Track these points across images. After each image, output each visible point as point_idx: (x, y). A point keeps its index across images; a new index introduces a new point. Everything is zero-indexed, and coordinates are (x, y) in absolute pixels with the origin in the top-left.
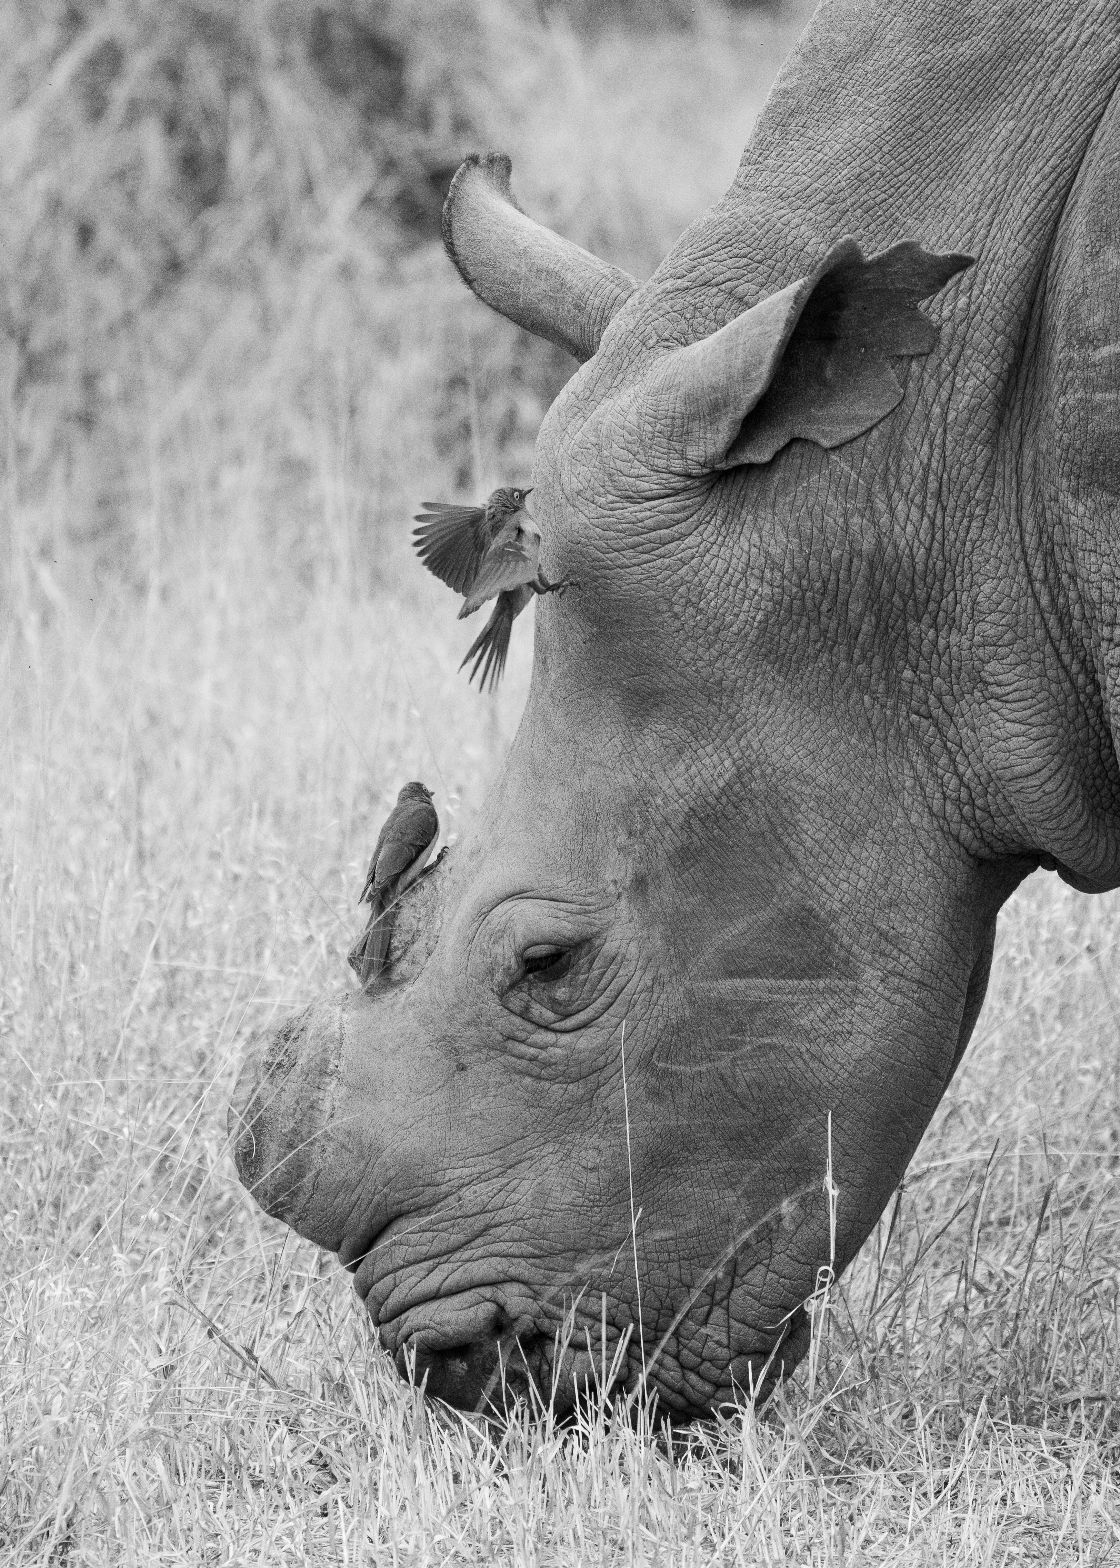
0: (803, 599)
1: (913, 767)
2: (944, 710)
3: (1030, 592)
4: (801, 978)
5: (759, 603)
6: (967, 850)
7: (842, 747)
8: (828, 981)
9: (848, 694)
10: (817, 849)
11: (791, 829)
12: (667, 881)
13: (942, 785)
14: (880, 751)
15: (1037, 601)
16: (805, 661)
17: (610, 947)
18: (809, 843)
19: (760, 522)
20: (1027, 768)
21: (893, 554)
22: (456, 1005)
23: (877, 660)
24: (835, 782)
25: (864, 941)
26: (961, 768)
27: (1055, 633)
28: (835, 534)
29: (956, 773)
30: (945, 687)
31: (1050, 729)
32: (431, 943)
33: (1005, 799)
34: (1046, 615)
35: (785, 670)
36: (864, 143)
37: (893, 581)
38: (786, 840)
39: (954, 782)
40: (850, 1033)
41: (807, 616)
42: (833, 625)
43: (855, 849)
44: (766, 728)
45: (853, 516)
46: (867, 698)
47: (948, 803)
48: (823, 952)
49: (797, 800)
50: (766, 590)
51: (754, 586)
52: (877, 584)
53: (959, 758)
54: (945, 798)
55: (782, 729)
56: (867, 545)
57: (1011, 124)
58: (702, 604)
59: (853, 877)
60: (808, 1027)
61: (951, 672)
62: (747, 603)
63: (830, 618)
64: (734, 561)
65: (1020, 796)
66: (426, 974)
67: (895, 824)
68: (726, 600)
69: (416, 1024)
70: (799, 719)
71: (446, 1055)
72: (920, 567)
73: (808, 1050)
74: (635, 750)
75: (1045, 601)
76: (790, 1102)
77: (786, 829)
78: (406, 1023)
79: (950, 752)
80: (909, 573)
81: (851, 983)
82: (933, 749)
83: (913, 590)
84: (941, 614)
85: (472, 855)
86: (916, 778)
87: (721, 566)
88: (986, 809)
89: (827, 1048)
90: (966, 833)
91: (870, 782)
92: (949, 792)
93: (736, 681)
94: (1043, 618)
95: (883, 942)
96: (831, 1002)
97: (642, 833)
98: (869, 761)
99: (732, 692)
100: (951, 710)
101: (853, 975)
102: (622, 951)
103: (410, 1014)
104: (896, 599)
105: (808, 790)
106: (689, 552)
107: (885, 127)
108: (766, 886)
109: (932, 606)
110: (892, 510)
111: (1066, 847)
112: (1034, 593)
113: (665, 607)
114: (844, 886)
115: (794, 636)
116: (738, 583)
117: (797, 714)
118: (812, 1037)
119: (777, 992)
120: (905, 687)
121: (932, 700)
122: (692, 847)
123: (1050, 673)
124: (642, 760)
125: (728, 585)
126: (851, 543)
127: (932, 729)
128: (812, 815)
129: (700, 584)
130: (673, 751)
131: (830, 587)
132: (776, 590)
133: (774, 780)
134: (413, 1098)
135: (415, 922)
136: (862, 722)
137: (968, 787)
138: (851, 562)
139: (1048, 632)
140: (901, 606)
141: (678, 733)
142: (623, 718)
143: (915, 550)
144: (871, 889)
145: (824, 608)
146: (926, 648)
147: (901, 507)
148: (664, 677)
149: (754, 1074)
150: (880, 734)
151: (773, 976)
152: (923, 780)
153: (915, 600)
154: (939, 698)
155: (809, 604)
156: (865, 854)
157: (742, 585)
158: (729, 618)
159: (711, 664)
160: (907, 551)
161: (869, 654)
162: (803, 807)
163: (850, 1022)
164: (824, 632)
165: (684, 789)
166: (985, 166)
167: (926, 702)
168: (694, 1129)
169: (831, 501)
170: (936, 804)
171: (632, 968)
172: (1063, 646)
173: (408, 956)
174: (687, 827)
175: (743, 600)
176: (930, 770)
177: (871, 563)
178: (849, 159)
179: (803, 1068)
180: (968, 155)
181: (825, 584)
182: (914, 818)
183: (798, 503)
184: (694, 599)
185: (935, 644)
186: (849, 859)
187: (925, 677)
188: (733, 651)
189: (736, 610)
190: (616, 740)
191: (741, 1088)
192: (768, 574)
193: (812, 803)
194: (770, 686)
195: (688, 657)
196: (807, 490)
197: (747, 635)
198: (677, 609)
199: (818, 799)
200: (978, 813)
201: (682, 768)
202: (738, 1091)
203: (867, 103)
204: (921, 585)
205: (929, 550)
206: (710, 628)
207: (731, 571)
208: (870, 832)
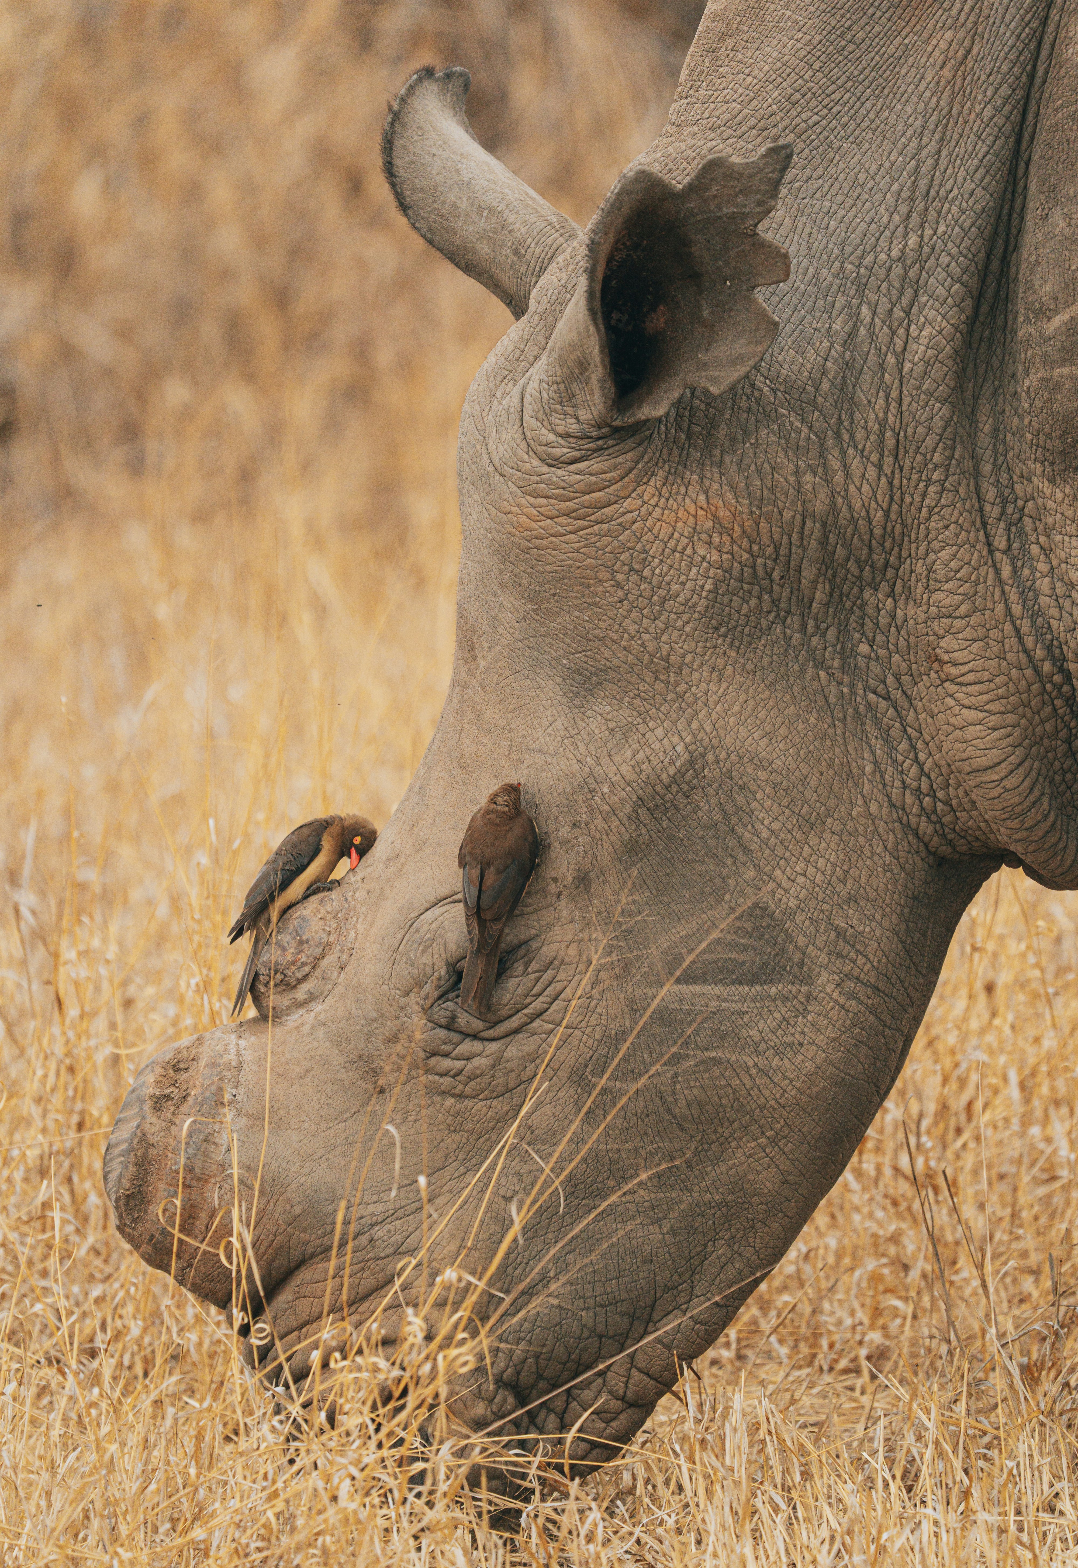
0: (753, 566)
1: (872, 752)
2: (904, 692)
3: (990, 562)
4: (751, 983)
5: (708, 570)
6: (926, 846)
7: (801, 727)
8: (780, 987)
9: (802, 671)
10: (773, 840)
11: (746, 819)
12: (612, 876)
13: (902, 773)
14: (839, 732)
15: (998, 572)
16: (758, 633)
17: (548, 951)
18: (765, 834)
19: (707, 483)
20: (985, 761)
21: (848, 516)
22: (375, 1020)
23: (832, 633)
24: (793, 766)
25: (820, 942)
26: (922, 756)
27: (1017, 609)
28: (786, 494)
29: (916, 760)
30: (903, 666)
31: (1010, 718)
32: (344, 957)
33: (966, 793)
34: (1007, 588)
35: (736, 643)
36: (794, 61)
37: (848, 545)
38: (739, 830)
39: (915, 769)
40: (801, 1044)
41: (759, 585)
42: (785, 594)
43: (813, 840)
44: (719, 707)
45: (804, 474)
46: (822, 674)
47: (908, 793)
48: (777, 955)
49: (753, 786)
50: (715, 557)
51: (702, 552)
52: (830, 548)
53: (920, 745)
54: (905, 787)
55: (736, 708)
56: (820, 506)
57: (949, 34)
58: (646, 572)
59: (811, 870)
60: (757, 1038)
61: (909, 649)
62: (694, 570)
63: (782, 586)
64: (680, 524)
65: (980, 792)
66: (338, 990)
67: (854, 813)
68: (671, 567)
69: (328, 1044)
70: (754, 697)
71: (362, 1078)
72: (878, 531)
73: (756, 1064)
74: (579, 734)
75: (1006, 572)
76: (731, 1123)
77: (740, 819)
78: (315, 1044)
79: (909, 738)
80: (866, 537)
81: (804, 989)
82: (893, 732)
83: (870, 555)
84: (899, 581)
85: (388, 861)
86: (876, 763)
87: (666, 530)
88: (947, 802)
89: (776, 1062)
90: (926, 828)
91: (830, 766)
92: (908, 781)
93: (684, 656)
94: (1003, 592)
95: (841, 943)
96: (784, 1010)
97: (587, 824)
98: (828, 742)
99: (681, 668)
100: (909, 692)
101: (808, 980)
102: (562, 954)
103: (321, 1033)
104: (852, 565)
105: (763, 775)
106: (629, 516)
107: (815, 42)
108: (718, 882)
109: (890, 573)
110: (846, 468)
111: (1030, 849)
112: (994, 565)
113: (607, 576)
114: (801, 880)
115: (745, 606)
116: (684, 549)
117: (751, 691)
118: (760, 1049)
119: (726, 1000)
120: (861, 663)
121: (890, 680)
122: (640, 839)
123: (1009, 656)
124: (587, 746)
125: (674, 551)
126: (804, 502)
127: (891, 712)
128: (768, 803)
129: (644, 551)
130: (619, 735)
131: (782, 552)
132: (725, 556)
133: (728, 765)
134: (324, 1126)
135: (324, 936)
136: (821, 702)
137: (929, 777)
138: (804, 523)
139: (1008, 608)
140: (857, 573)
141: (625, 715)
142: (565, 699)
143: (872, 512)
144: (829, 883)
145: (776, 575)
146: (884, 620)
147: (855, 464)
148: (607, 653)
149: (695, 1092)
150: (838, 714)
151: (723, 982)
152: (883, 767)
153: (872, 567)
154: (897, 678)
155: (761, 573)
156: (823, 845)
157: (689, 551)
158: (675, 587)
159: (657, 638)
160: (863, 513)
161: (823, 626)
162: (759, 795)
163: (802, 1033)
164: (775, 603)
165: (631, 776)
166: (923, 84)
167: (884, 682)
168: (623, 1154)
169: (781, 459)
170: (895, 793)
171: (571, 972)
172: (1025, 626)
173: (318, 972)
174: (633, 817)
175: (690, 566)
176: (889, 756)
177: (824, 524)
178: (779, 80)
179: (749, 1084)
180: (904, 71)
181: (777, 549)
182: (874, 807)
183: (747, 460)
184: (637, 566)
185: (893, 616)
186: (806, 851)
187: (882, 652)
188: (680, 623)
189: (683, 578)
190: (558, 724)
191: (680, 1108)
192: (716, 539)
193: (768, 790)
194: (721, 661)
195: (632, 629)
196: (756, 446)
197: (694, 606)
198: (620, 577)
199: (776, 786)
200: (940, 806)
201: (629, 753)
202: (677, 1110)
203: (795, 16)
204: (879, 551)
205: (887, 513)
206: (655, 598)
207: (676, 535)
208: (829, 821)
